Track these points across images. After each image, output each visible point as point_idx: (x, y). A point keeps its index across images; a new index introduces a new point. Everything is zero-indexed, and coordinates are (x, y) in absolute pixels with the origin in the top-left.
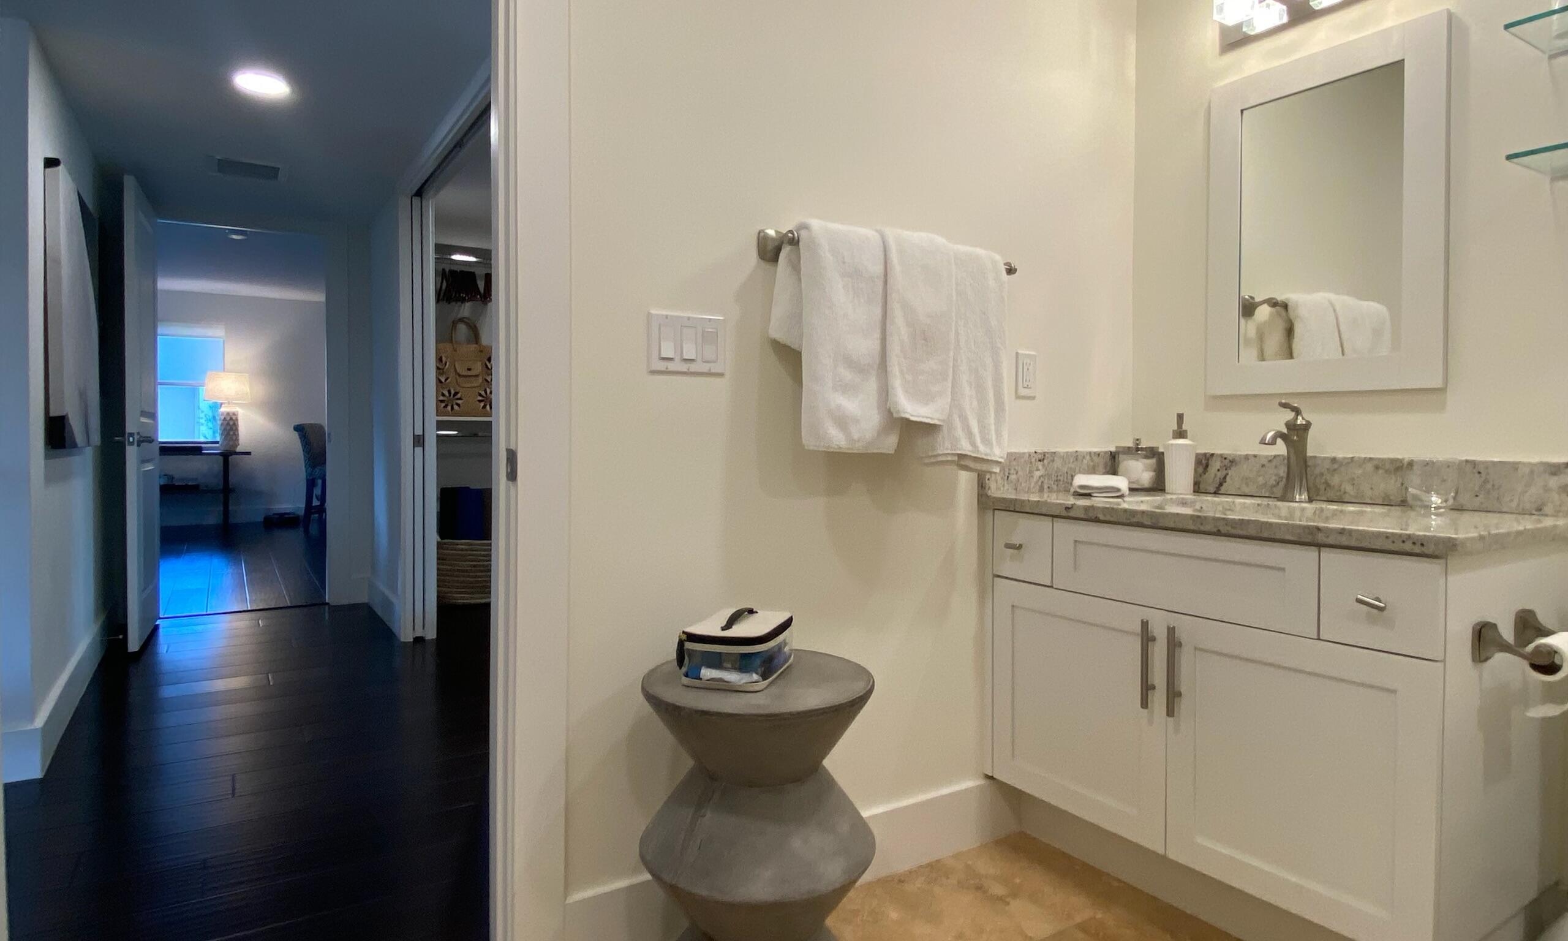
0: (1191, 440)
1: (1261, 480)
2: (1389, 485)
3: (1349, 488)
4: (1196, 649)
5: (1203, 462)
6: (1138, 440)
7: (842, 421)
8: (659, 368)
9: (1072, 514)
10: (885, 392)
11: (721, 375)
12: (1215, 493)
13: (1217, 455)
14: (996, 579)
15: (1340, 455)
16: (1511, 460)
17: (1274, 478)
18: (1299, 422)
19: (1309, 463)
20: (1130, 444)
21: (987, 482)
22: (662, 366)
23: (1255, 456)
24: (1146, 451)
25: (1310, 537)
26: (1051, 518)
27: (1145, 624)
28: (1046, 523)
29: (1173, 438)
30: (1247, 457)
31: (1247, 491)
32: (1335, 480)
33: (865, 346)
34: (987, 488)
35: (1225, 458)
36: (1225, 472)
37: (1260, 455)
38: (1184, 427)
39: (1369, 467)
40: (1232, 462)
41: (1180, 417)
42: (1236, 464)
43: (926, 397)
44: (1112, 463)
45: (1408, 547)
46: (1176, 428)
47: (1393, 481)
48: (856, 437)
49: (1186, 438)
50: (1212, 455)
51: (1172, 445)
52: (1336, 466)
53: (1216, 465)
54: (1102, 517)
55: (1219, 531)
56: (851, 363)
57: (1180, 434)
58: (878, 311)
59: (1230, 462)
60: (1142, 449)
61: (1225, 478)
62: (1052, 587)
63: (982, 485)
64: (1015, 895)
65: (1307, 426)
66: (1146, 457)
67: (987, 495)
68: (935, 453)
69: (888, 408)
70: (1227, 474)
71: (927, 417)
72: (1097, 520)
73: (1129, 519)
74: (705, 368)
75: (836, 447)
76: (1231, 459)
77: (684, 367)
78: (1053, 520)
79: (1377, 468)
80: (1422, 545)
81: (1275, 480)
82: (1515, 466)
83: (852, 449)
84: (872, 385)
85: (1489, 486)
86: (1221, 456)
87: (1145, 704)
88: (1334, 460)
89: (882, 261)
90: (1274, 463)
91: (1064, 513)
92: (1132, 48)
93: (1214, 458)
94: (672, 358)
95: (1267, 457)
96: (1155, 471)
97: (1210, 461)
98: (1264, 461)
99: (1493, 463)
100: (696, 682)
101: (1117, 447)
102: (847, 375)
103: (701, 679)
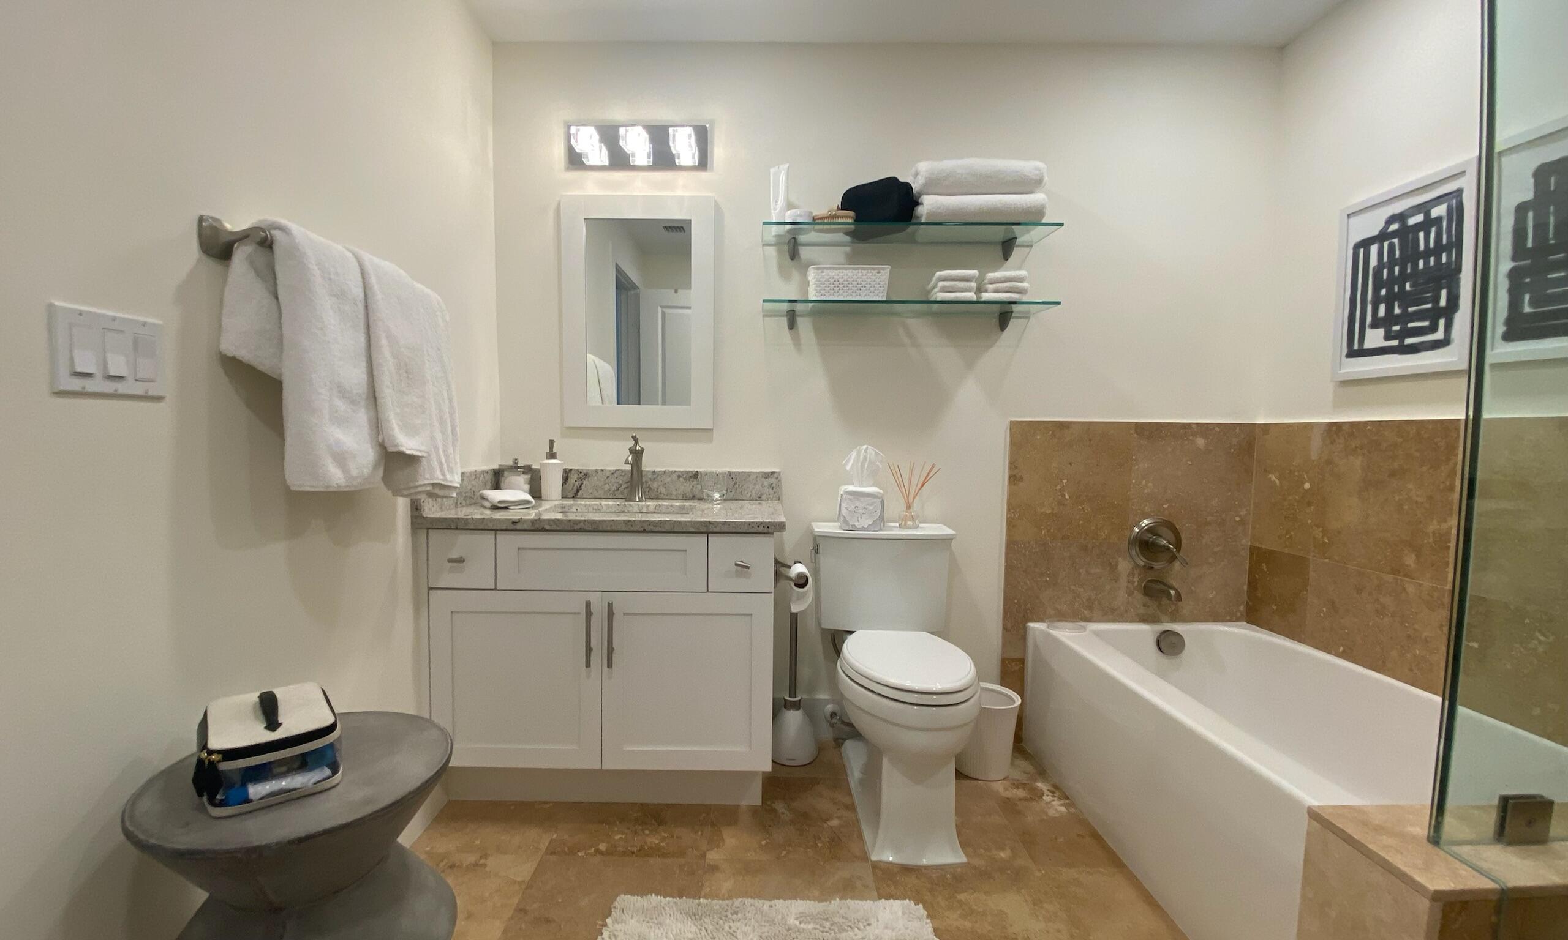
0: (559, 460)
1: (607, 487)
2: (686, 487)
3: (663, 490)
4: (624, 614)
5: (567, 474)
6: (516, 460)
7: (341, 458)
8: (69, 388)
9: (519, 526)
10: (377, 425)
11: (159, 399)
12: (573, 497)
13: (575, 470)
14: (431, 591)
15: (658, 469)
16: (747, 471)
17: (616, 485)
18: (637, 449)
19: (643, 474)
20: (510, 463)
21: (422, 504)
22: (77, 384)
23: (603, 471)
24: (524, 469)
25: (705, 528)
26: (493, 532)
27: (588, 605)
28: (489, 537)
29: (547, 458)
30: (596, 471)
31: (597, 495)
32: (655, 485)
33: (355, 376)
34: (422, 510)
35: (581, 473)
36: (580, 482)
37: (606, 470)
38: (555, 450)
39: (675, 477)
40: (586, 475)
41: (552, 443)
42: (589, 477)
43: (412, 430)
44: (497, 479)
45: (761, 529)
46: (548, 450)
47: (688, 485)
48: (354, 473)
49: (556, 458)
50: (571, 470)
51: (546, 463)
52: (655, 476)
53: (573, 478)
54: (547, 527)
55: (644, 530)
56: (343, 392)
57: (552, 455)
58: (362, 339)
59: (584, 475)
60: (519, 467)
61: (580, 486)
62: (495, 589)
63: (416, 508)
64: (485, 856)
65: (642, 450)
66: (524, 473)
67: (423, 517)
68: (417, 484)
69: (380, 441)
70: (583, 484)
71: (417, 450)
72: (544, 530)
73: (573, 527)
74: (139, 389)
75: (336, 486)
76: (585, 472)
77: (110, 387)
78: (496, 534)
79: (679, 477)
80: (768, 527)
81: (616, 487)
82: (749, 474)
83: (349, 486)
84: (362, 417)
85: (737, 486)
86: (578, 470)
87: (588, 664)
88: (654, 472)
89: (361, 284)
90: (616, 475)
91: (512, 527)
92: (491, 134)
93: (573, 472)
94: (91, 374)
95: (610, 471)
96: (529, 484)
97: (569, 474)
98: (608, 474)
99: (739, 473)
100: (246, 807)
101: (500, 465)
102: (341, 405)
103: (251, 801)
